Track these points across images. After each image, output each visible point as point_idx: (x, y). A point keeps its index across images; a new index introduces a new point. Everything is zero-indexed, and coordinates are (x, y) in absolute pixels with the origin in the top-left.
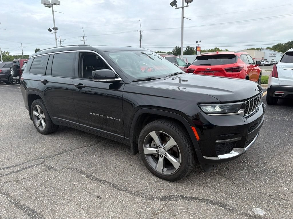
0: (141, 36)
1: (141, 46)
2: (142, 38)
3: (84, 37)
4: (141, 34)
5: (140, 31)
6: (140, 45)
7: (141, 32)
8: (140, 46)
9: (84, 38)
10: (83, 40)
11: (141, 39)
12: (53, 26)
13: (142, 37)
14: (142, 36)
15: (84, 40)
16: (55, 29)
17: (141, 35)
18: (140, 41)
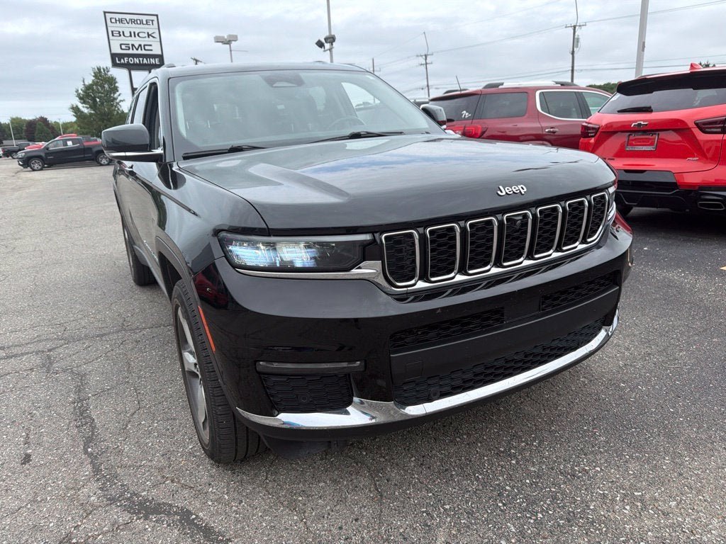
0: (576, 41)
1: (573, 67)
2: (577, 47)
3: (426, 56)
4: (576, 34)
5: (575, 27)
6: (570, 64)
7: (577, 27)
8: (571, 69)
9: (426, 59)
10: (424, 62)
11: (575, 49)
12: (327, 34)
13: (578, 42)
14: (578, 39)
15: (426, 64)
16: (331, 39)
17: (576, 37)
18: (571, 56)
